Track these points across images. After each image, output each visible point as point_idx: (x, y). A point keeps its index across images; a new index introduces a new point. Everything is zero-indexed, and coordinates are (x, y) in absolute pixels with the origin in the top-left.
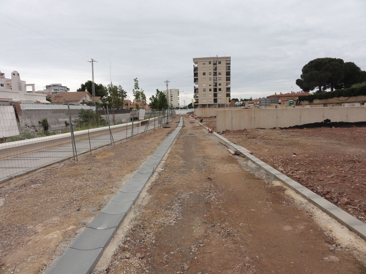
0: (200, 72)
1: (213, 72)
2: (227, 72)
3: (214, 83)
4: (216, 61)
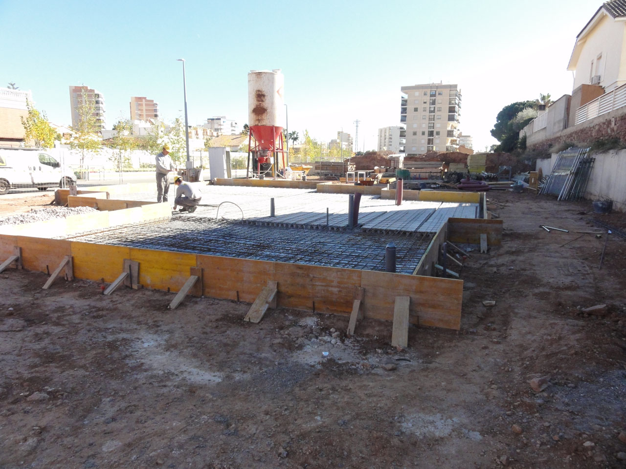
0: (410, 107)
1: (430, 107)
2: (450, 107)
3: (429, 123)
4: (435, 91)
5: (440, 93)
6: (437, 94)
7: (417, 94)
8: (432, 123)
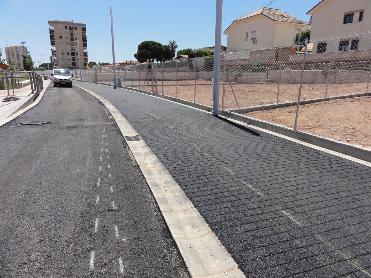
0: (57, 36)
1: (70, 37)
2: (83, 38)
3: (71, 47)
4: (72, 27)
5: (76, 28)
6: (74, 28)
7: (60, 27)
8: (73, 47)
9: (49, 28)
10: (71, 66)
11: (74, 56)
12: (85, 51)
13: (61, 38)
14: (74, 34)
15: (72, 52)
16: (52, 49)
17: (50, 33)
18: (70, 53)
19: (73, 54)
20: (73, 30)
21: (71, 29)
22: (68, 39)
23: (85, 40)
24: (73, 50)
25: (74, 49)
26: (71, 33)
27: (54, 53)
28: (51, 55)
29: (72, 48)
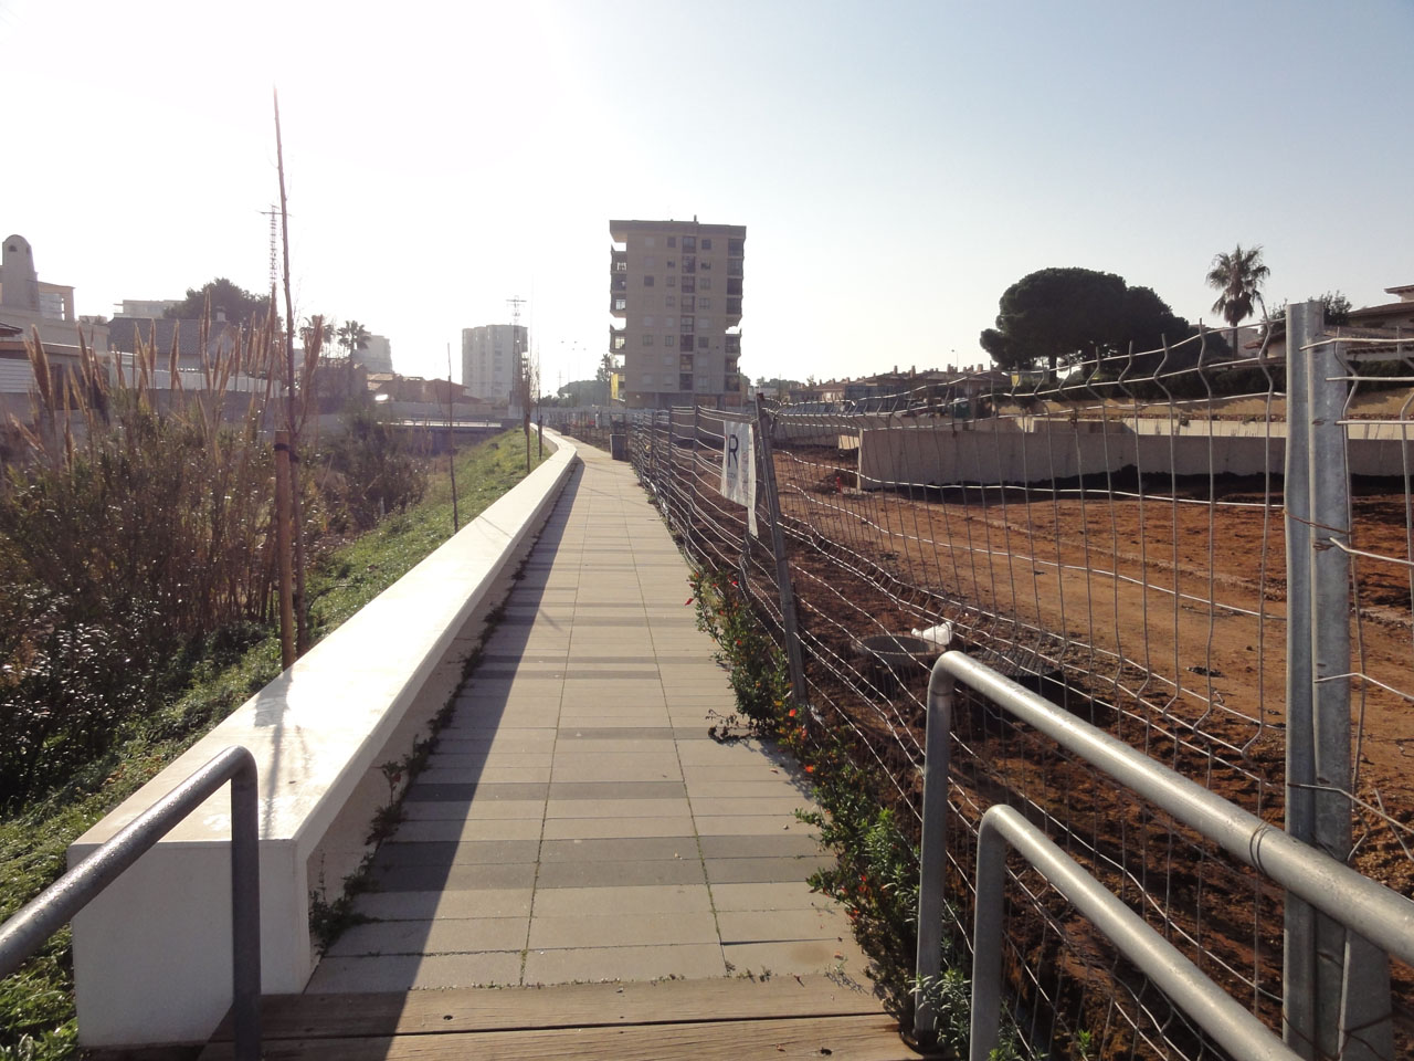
0: (634, 275)
1: (683, 278)
2: (730, 281)
3: (683, 316)
4: (694, 238)
5: (707, 245)
6: (699, 245)
7: (649, 242)
8: (688, 317)
9: (612, 249)
10: (675, 389)
11: (692, 350)
12: (732, 330)
13: (649, 281)
14: (698, 265)
15: (682, 336)
16: (612, 327)
17: (613, 267)
18: (677, 341)
19: (687, 342)
20: (694, 252)
21: (689, 248)
22: (673, 286)
23: (735, 288)
24: (690, 329)
25: (693, 325)
26: (685, 263)
27: (617, 340)
28: (607, 350)
29: (683, 320)
